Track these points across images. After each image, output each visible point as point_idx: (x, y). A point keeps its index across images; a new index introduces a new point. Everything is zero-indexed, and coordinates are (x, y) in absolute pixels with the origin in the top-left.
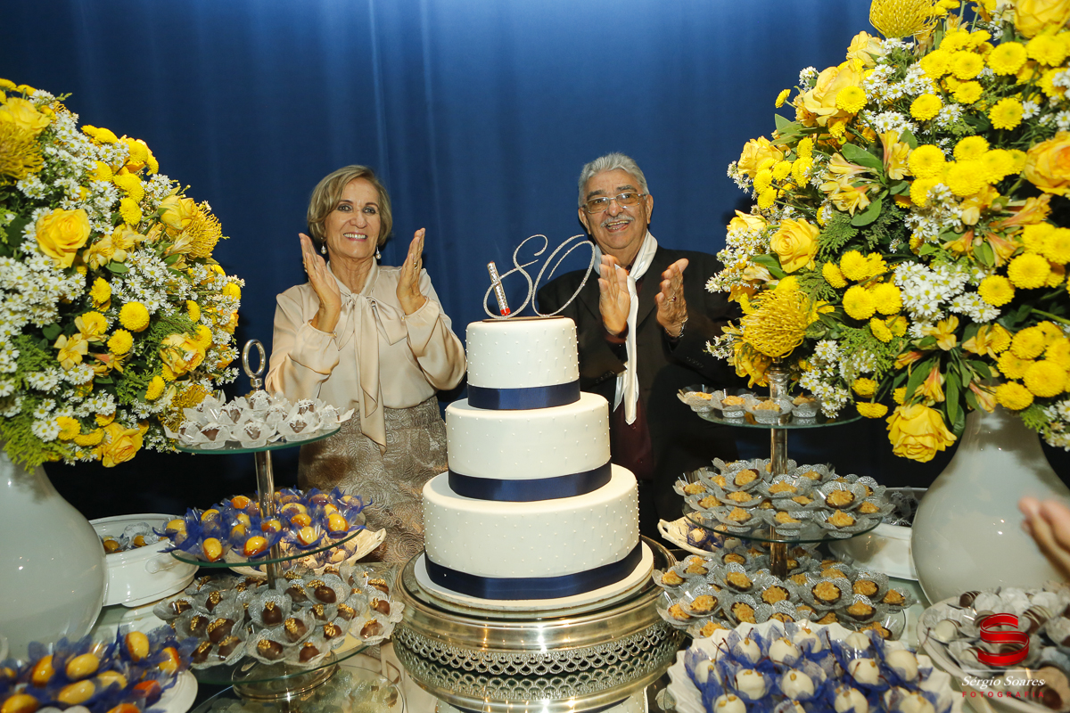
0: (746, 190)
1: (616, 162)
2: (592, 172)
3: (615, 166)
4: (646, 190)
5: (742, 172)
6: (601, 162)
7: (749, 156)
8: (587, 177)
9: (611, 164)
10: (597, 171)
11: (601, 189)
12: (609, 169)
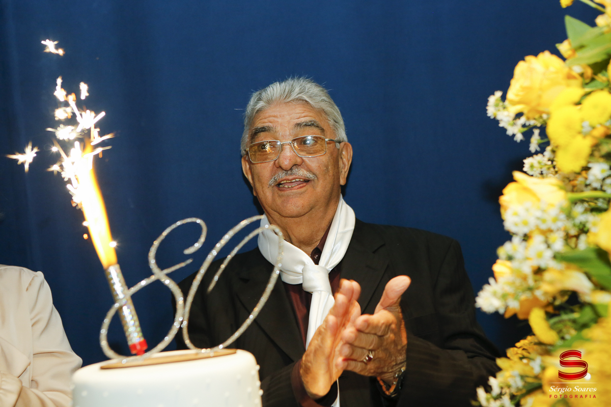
0: (519, 137)
1: (297, 90)
2: (261, 104)
3: (294, 96)
4: (342, 134)
5: (513, 110)
6: (276, 90)
7: (527, 84)
8: (253, 109)
9: (290, 92)
10: (269, 102)
11: (270, 125)
12: (285, 100)
